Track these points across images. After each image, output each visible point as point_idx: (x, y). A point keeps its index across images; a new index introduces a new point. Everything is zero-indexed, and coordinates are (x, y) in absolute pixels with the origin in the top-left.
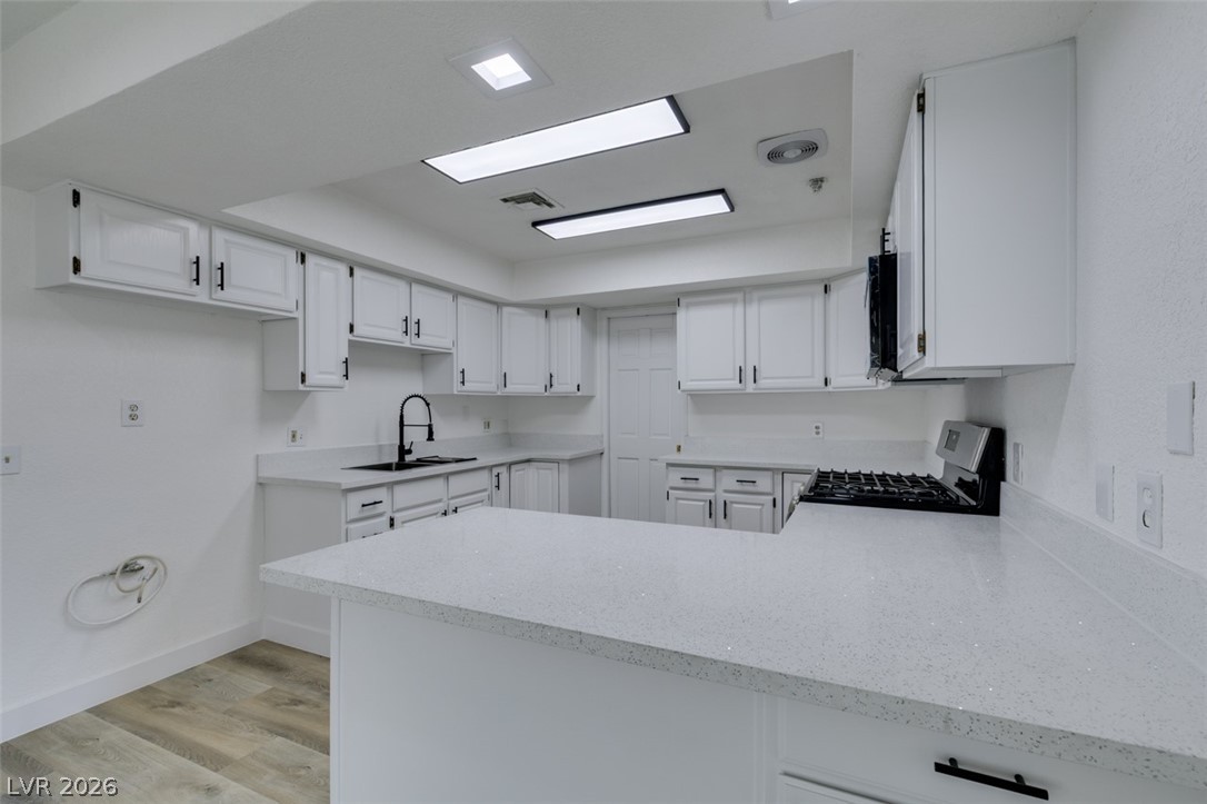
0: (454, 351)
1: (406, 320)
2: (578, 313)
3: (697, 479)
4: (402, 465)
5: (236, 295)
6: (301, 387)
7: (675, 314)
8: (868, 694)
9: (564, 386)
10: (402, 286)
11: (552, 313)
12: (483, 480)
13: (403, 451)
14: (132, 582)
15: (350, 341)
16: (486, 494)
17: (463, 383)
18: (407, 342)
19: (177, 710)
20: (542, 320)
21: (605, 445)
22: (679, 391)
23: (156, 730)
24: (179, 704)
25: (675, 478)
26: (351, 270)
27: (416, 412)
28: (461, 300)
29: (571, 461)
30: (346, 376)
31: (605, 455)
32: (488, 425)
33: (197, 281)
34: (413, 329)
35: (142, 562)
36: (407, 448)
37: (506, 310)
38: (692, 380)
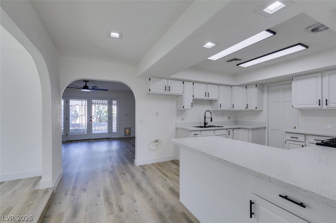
0: (218, 99)
1: (206, 93)
2: (256, 86)
3: (297, 138)
4: (205, 127)
5: (172, 92)
6: (183, 109)
7: (291, 83)
8: (255, 172)
9: (252, 107)
10: (205, 85)
11: (248, 87)
12: (225, 132)
13: (205, 124)
14: (157, 143)
15: (193, 99)
16: (226, 136)
17: (221, 107)
18: (206, 98)
19: (162, 167)
20: (245, 89)
21: (267, 125)
22: (293, 109)
23: (159, 169)
24: (163, 166)
25: (288, 137)
26: (193, 83)
27: (208, 115)
28: (220, 86)
29: (252, 129)
30: (192, 107)
31: (266, 129)
32: (229, 118)
33: (166, 90)
34: (207, 95)
35: (158, 140)
36: (206, 123)
37: (233, 87)
38: (298, 105)
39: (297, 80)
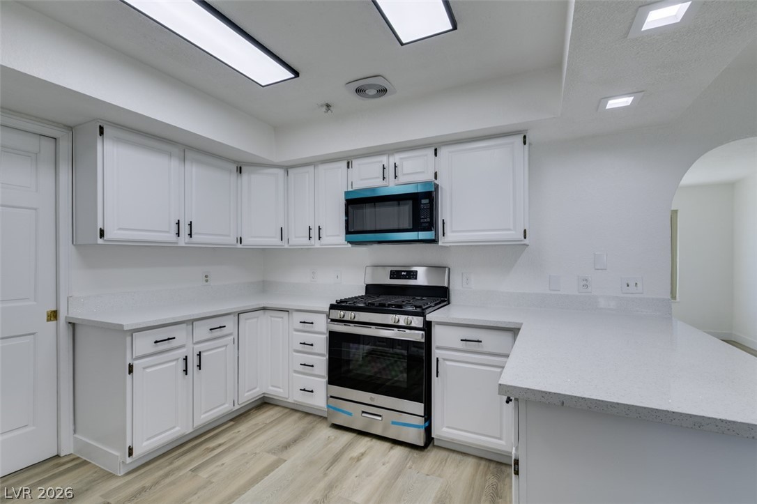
38: (120, 229)
39: (118, 140)
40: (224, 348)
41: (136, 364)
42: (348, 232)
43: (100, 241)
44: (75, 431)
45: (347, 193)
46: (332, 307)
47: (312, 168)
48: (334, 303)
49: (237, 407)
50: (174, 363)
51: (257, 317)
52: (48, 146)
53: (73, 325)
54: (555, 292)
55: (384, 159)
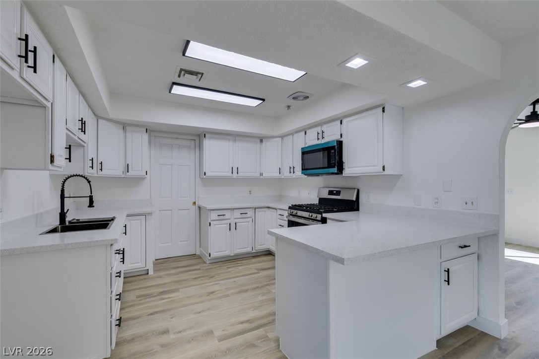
0: (86, 145)
1: (81, 121)
2: (147, 131)
3: (224, 215)
5: (33, 78)
7: (204, 140)
9: (137, 172)
11: (127, 129)
17: (92, 167)
20: (121, 132)
21: (153, 204)
25: (215, 215)
30: (67, 158)
33: (25, 57)
38: (211, 172)
39: (210, 138)
40: (247, 223)
41: (211, 222)
42: (302, 170)
43: (204, 177)
44: (200, 247)
45: (302, 149)
46: (290, 208)
47: (292, 136)
48: (291, 206)
49: (254, 251)
50: (225, 225)
51: (265, 211)
52: (193, 142)
53: (199, 208)
54: (418, 207)
55: (319, 129)
